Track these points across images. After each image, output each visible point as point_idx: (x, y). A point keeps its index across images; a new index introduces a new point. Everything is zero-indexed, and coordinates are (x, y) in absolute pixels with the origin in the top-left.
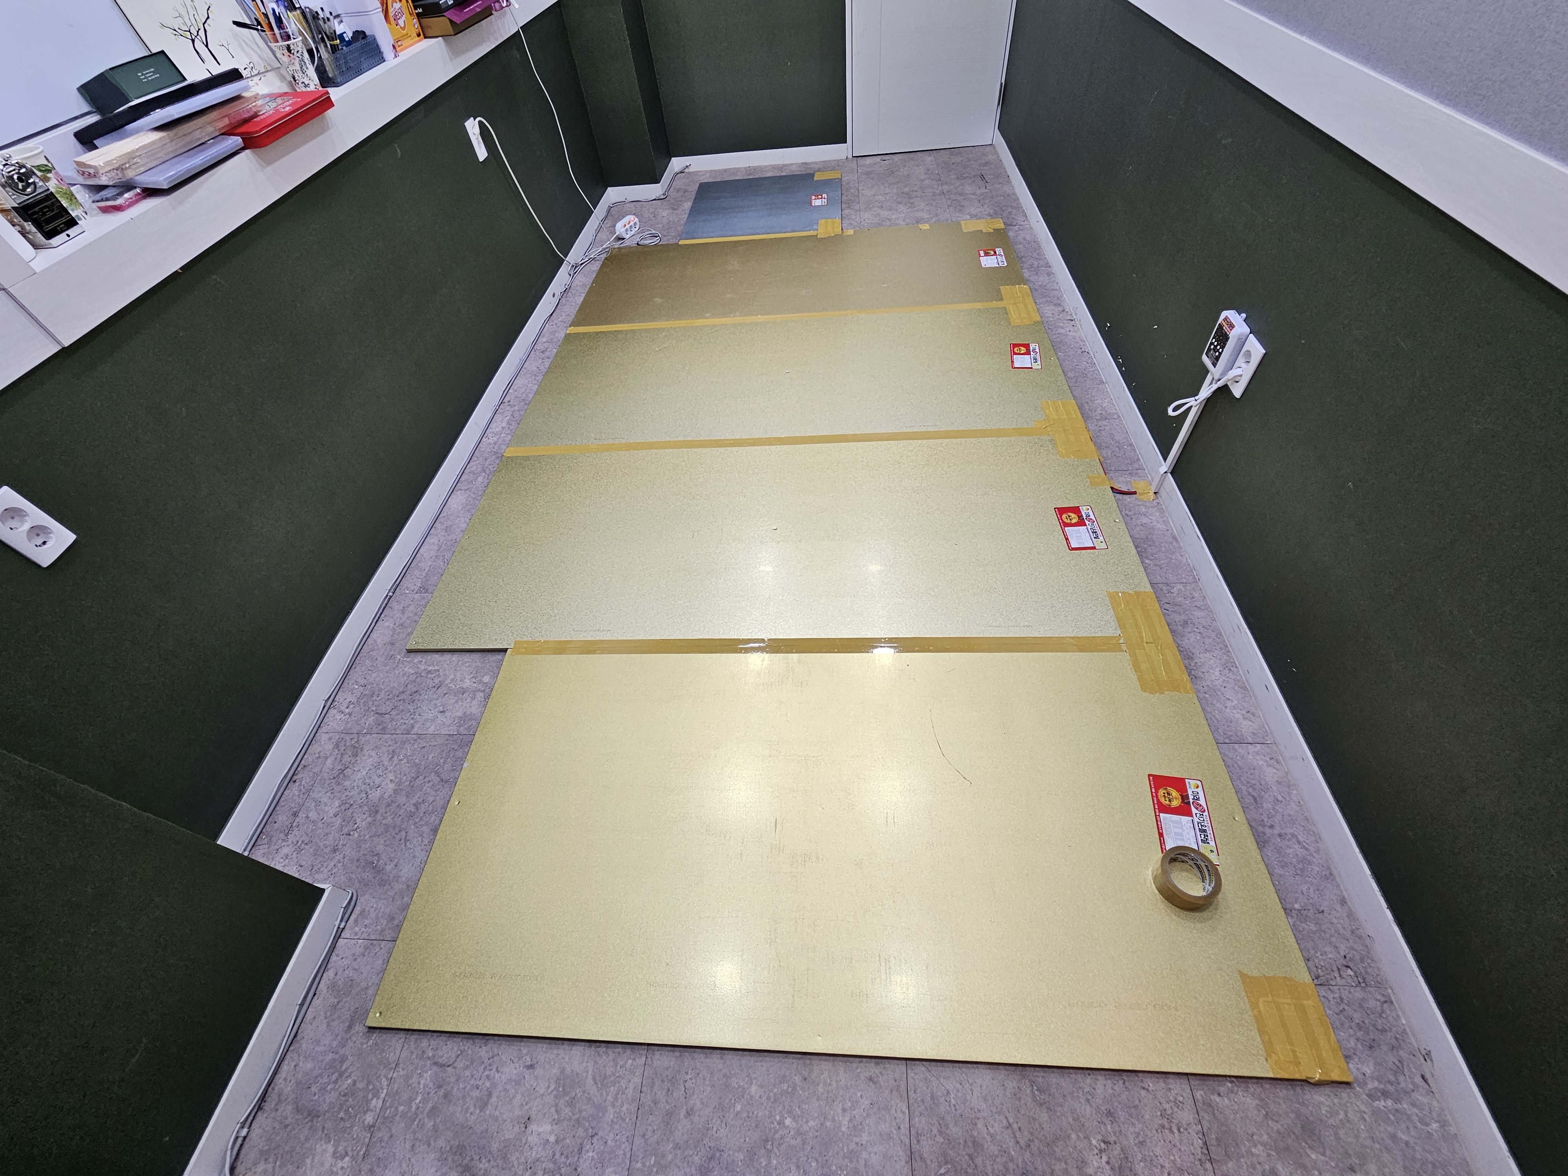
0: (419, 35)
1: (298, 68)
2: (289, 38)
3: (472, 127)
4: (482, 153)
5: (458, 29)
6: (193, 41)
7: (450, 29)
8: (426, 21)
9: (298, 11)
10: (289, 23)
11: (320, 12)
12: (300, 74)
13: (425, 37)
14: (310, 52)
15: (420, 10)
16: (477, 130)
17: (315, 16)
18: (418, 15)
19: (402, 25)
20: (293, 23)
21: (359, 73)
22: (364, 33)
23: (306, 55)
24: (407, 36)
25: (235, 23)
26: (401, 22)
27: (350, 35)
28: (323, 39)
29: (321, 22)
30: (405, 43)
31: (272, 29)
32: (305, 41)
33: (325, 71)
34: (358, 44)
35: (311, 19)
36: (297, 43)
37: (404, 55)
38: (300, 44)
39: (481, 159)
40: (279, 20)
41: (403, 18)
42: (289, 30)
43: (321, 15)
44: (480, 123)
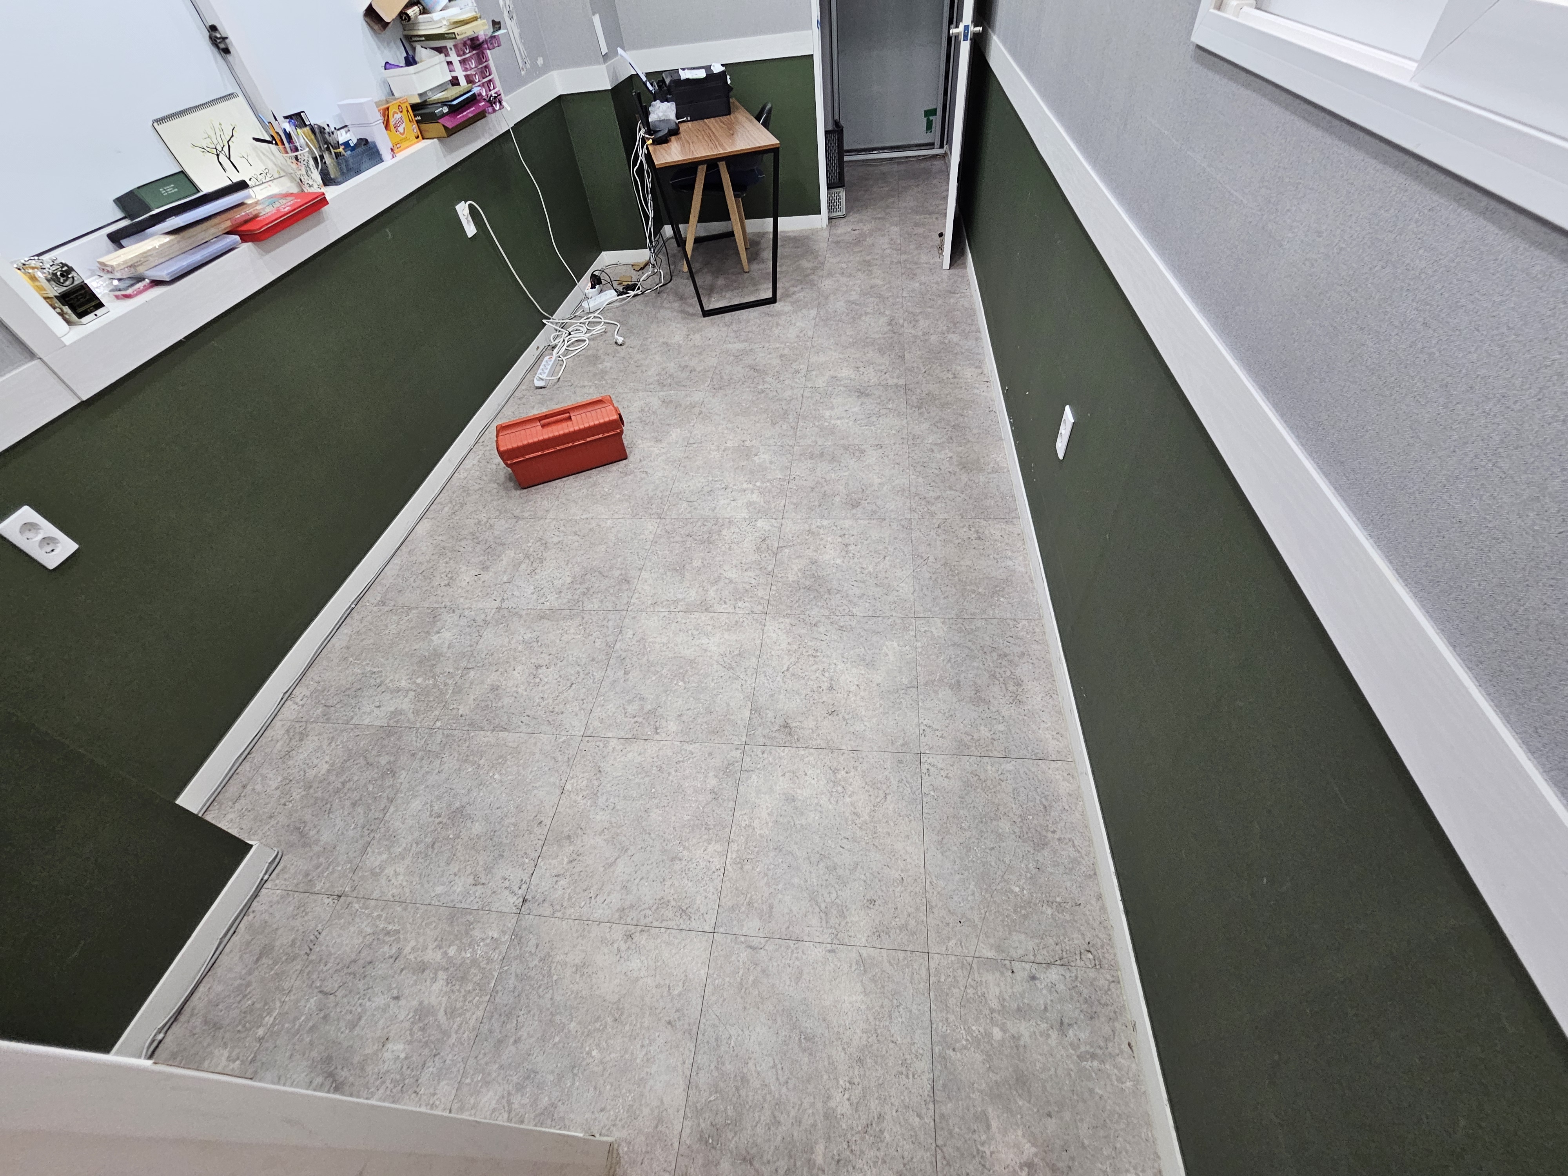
0: (417, 137)
1: (304, 172)
2: (297, 150)
3: (462, 209)
4: (471, 230)
5: (450, 132)
6: (218, 155)
7: (443, 133)
8: (424, 126)
9: (308, 128)
10: (298, 138)
11: (326, 127)
12: (306, 177)
13: (423, 139)
14: (315, 159)
15: (419, 118)
16: (467, 211)
17: (322, 130)
18: (417, 121)
19: (402, 131)
20: (301, 137)
21: (358, 172)
22: (366, 140)
23: (312, 162)
24: (406, 139)
25: (255, 139)
26: (401, 129)
27: (355, 141)
28: (328, 149)
29: (327, 136)
30: (404, 145)
31: (283, 144)
32: (311, 150)
33: (328, 174)
34: (359, 150)
35: (319, 133)
36: (304, 154)
37: (401, 156)
38: (307, 155)
39: (470, 236)
40: (289, 136)
41: (403, 125)
42: (298, 144)
43: (327, 129)
44: (470, 206)
